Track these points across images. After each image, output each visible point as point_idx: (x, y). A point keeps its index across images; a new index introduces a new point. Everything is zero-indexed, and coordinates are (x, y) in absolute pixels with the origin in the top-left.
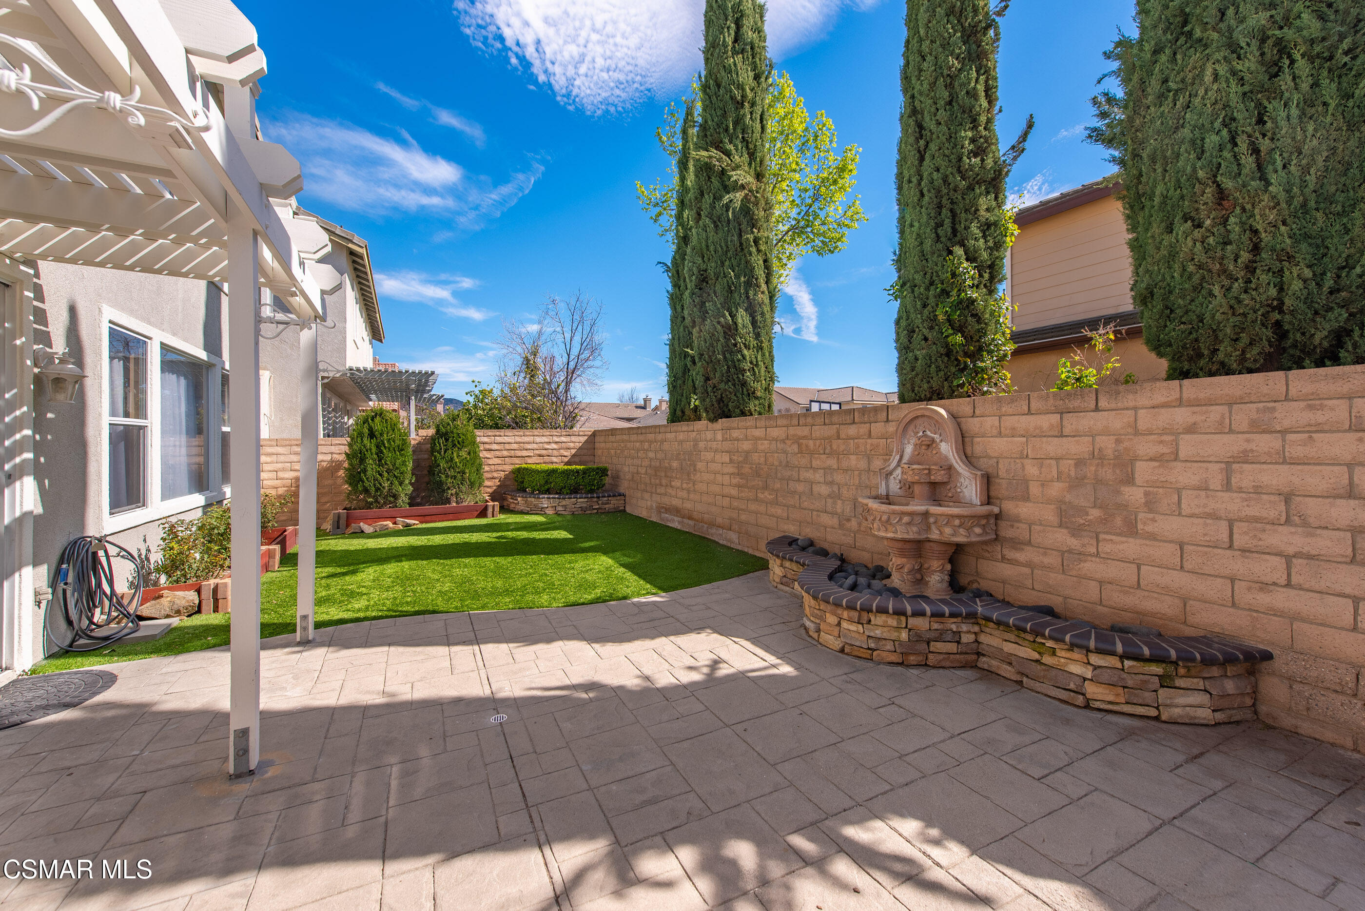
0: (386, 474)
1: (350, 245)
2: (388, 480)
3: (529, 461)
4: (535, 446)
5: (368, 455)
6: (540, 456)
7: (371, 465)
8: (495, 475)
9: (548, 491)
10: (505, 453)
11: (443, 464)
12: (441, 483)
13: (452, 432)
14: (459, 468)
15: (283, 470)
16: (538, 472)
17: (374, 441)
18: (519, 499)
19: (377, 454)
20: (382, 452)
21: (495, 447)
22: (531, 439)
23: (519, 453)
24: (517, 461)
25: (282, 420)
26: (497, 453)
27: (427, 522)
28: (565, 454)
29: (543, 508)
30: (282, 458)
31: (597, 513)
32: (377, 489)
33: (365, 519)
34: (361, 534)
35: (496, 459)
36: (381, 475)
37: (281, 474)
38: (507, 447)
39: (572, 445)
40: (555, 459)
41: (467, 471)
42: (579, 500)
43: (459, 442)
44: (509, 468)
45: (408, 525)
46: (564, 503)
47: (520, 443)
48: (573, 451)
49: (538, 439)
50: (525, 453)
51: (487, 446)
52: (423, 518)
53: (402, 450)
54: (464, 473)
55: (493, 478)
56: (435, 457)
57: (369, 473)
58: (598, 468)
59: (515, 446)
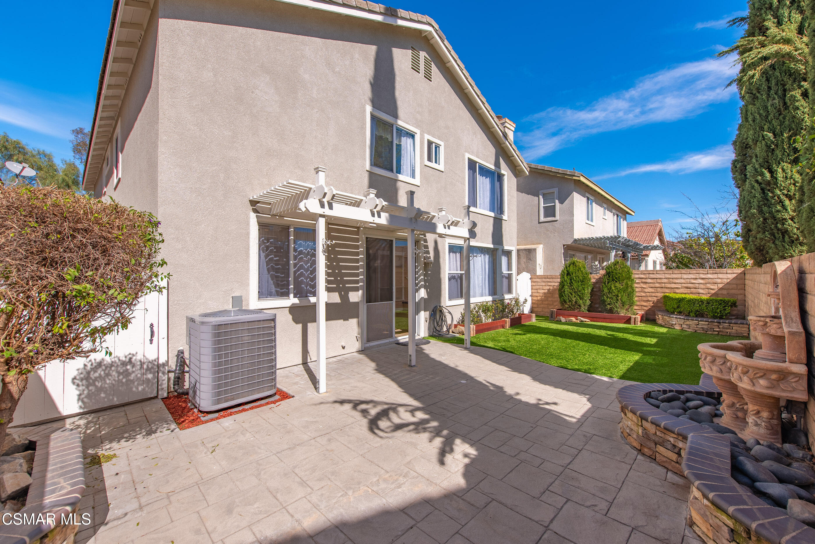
0: (573, 294)
1: (574, 178)
2: (575, 297)
3: (677, 291)
4: (683, 281)
5: (565, 283)
6: (687, 288)
7: (567, 289)
8: (650, 299)
9: (680, 313)
10: (657, 285)
11: (606, 290)
12: (604, 301)
13: (613, 272)
14: (615, 293)
15: (539, 289)
16: (673, 299)
17: (569, 277)
18: (660, 316)
19: (570, 284)
20: (572, 283)
21: (649, 281)
22: (679, 276)
23: (669, 286)
24: (667, 290)
25: (547, 266)
26: (651, 285)
27: (594, 321)
28: (712, 287)
29: (672, 324)
30: (539, 284)
31: (718, 334)
32: (570, 301)
33: (563, 316)
34: (559, 322)
35: (650, 289)
36: (571, 294)
37: (539, 291)
38: (659, 281)
39: (719, 281)
40: (701, 291)
41: (619, 295)
42: (700, 323)
43: (616, 278)
44: (660, 295)
45: (582, 321)
46: (688, 323)
47: (669, 278)
48: (721, 286)
49: (685, 276)
50: (673, 286)
51: (644, 280)
52: (592, 319)
53: (583, 282)
54: (618, 296)
55: (648, 301)
56: (603, 286)
57: (566, 292)
58: (721, 300)
59: (666, 281)
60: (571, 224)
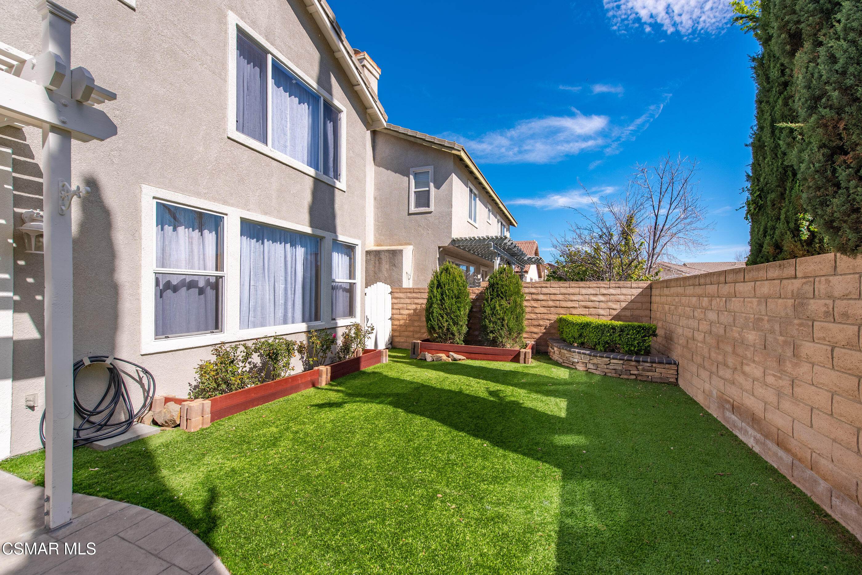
0: (445, 316)
1: (454, 152)
2: (447, 321)
3: (574, 311)
4: (580, 298)
5: (434, 300)
6: (585, 307)
7: (436, 309)
8: (541, 322)
9: (582, 345)
10: (551, 303)
11: (488, 310)
12: (486, 327)
13: (498, 284)
14: (499, 315)
15: (403, 308)
16: (572, 324)
17: (439, 290)
18: (555, 349)
19: (440, 300)
20: (444, 299)
21: (541, 297)
22: (576, 291)
23: (564, 304)
24: (562, 311)
25: (418, 276)
26: (543, 303)
27: (472, 359)
28: (614, 306)
29: (573, 362)
30: (402, 301)
31: (636, 379)
32: (440, 328)
33: (430, 350)
34: (421, 363)
35: (542, 309)
36: (442, 317)
37: (403, 312)
38: (553, 297)
39: (622, 298)
40: (601, 312)
41: (505, 318)
42: (612, 361)
43: (502, 293)
44: (554, 317)
45: (455, 360)
46: (595, 361)
47: (565, 294)
48: (624, 305)
49: (584, 291)
50: (570, 304)
51: (535, 297)
52: (470, 355)
53: (458, 298)
54: (503, 319)
55: (539, 325)
56: (484, 304)
57: (435, 314)
58: (639, 327)
59: (560, 297)
60: (448, 219)
